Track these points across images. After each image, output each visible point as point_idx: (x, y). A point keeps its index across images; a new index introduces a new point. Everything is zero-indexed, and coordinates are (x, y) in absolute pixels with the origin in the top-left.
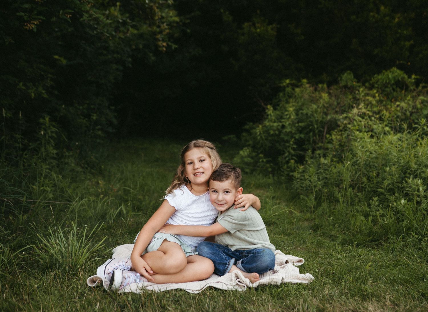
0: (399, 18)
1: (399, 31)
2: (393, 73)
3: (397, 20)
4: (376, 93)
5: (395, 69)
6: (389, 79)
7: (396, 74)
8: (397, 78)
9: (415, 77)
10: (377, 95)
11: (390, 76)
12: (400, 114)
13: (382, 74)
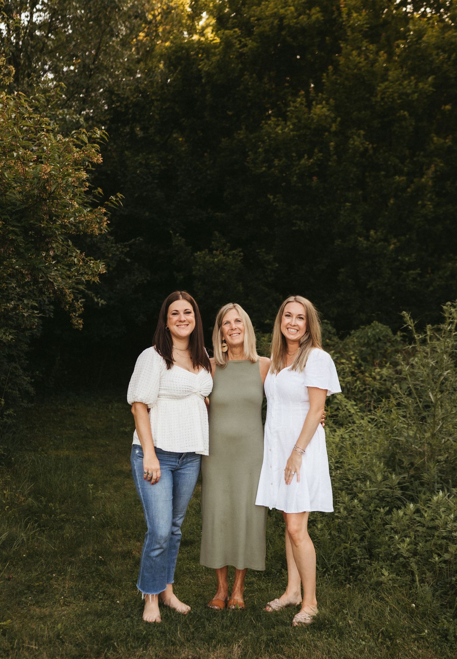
0: (394, 244)
1: (400, 258)
2: (374, 330)
3: (392, 247)
4: (353, 355)
5: (376, 323)
6: (368, 337)
7: (378, 330)
8: (377, 337)
9: (402, 334)
10: (353, 358)
11: (369, 334)
12: (377, 385)
13: (360, 329)
